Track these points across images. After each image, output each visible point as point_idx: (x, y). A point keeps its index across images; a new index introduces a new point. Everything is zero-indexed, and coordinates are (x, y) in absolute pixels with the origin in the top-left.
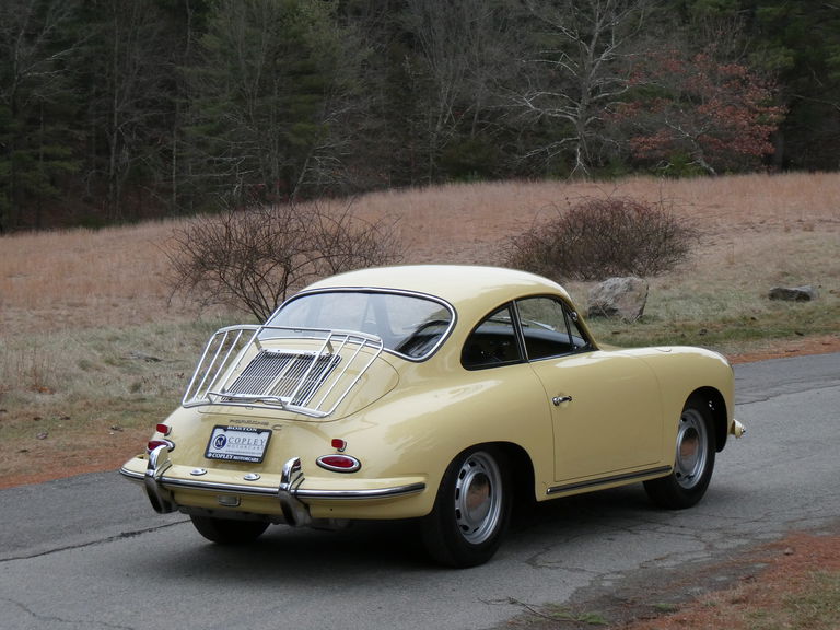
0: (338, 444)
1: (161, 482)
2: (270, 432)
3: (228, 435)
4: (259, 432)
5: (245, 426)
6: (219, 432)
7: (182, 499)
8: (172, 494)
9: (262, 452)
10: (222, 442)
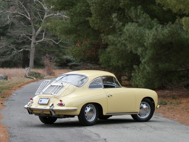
0: (61, 101)
1: (30, 108)
2: (49, 99)
3: (42, 100)
4: (47, 99)
5: (45, 98)
6: (41, 99)
7: (34, 112)
8: (32, 111)
9: (47, 102)
10: (41, 101)
